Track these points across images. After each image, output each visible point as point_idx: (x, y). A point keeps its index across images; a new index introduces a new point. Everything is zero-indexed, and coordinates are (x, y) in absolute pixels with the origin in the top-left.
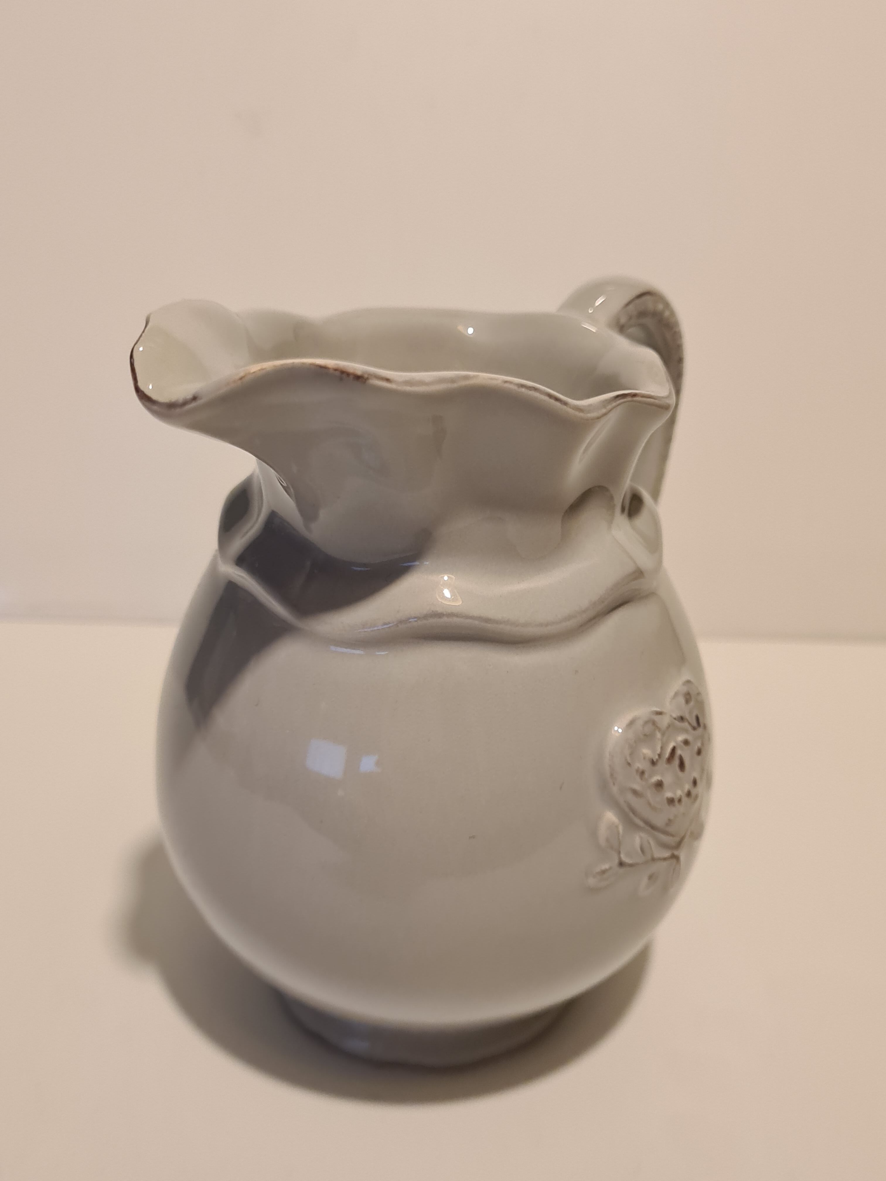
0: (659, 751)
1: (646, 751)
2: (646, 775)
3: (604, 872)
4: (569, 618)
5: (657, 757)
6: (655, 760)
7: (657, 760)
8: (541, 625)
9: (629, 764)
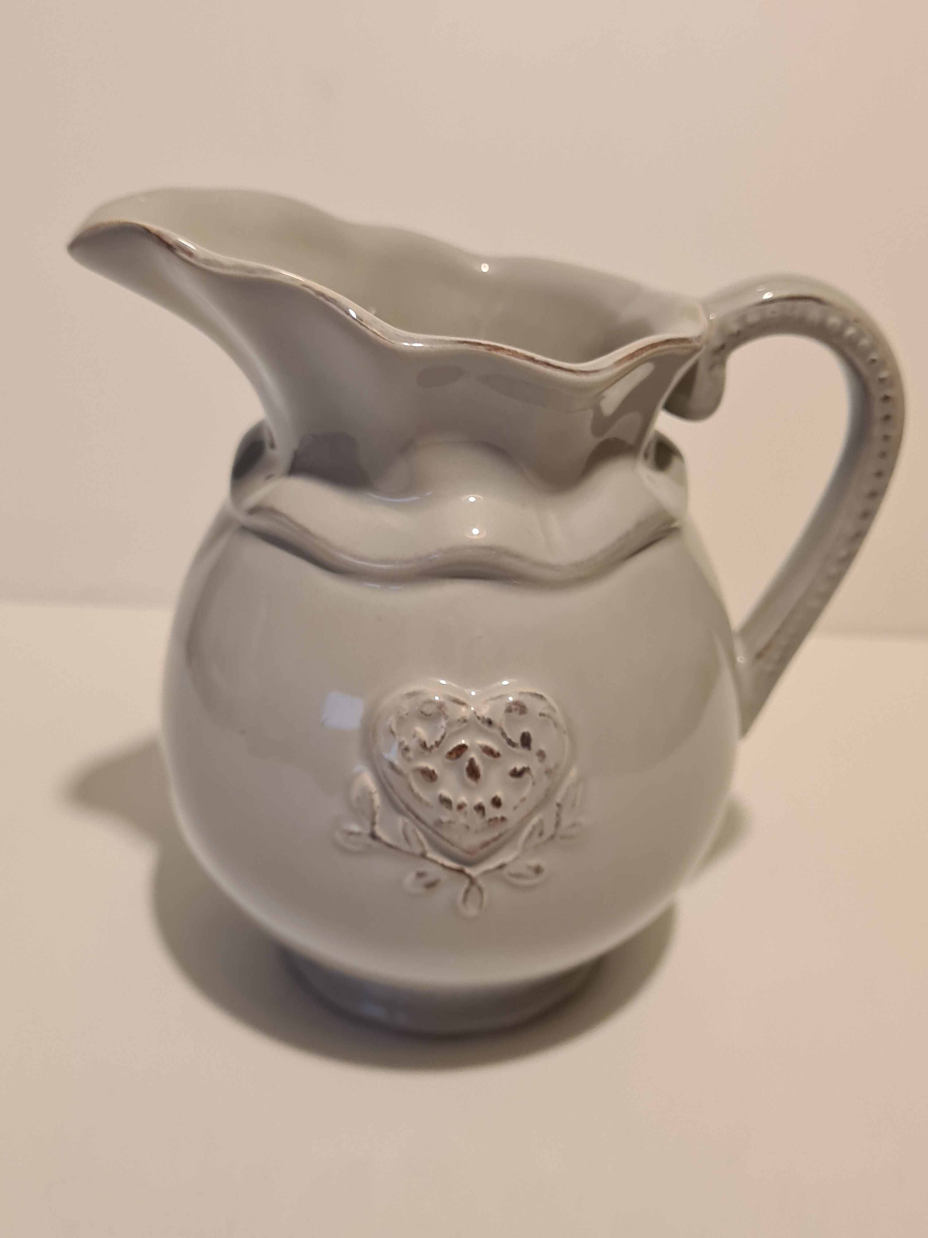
0: (438, 738)
1: (422, 731)
2: (411, 754)
3: (351, 833)
4: (386, 561)
5: (433, 743)
6: (428, 745)
7: (432, 747)
8: (355, 556)
9: (392, 733)
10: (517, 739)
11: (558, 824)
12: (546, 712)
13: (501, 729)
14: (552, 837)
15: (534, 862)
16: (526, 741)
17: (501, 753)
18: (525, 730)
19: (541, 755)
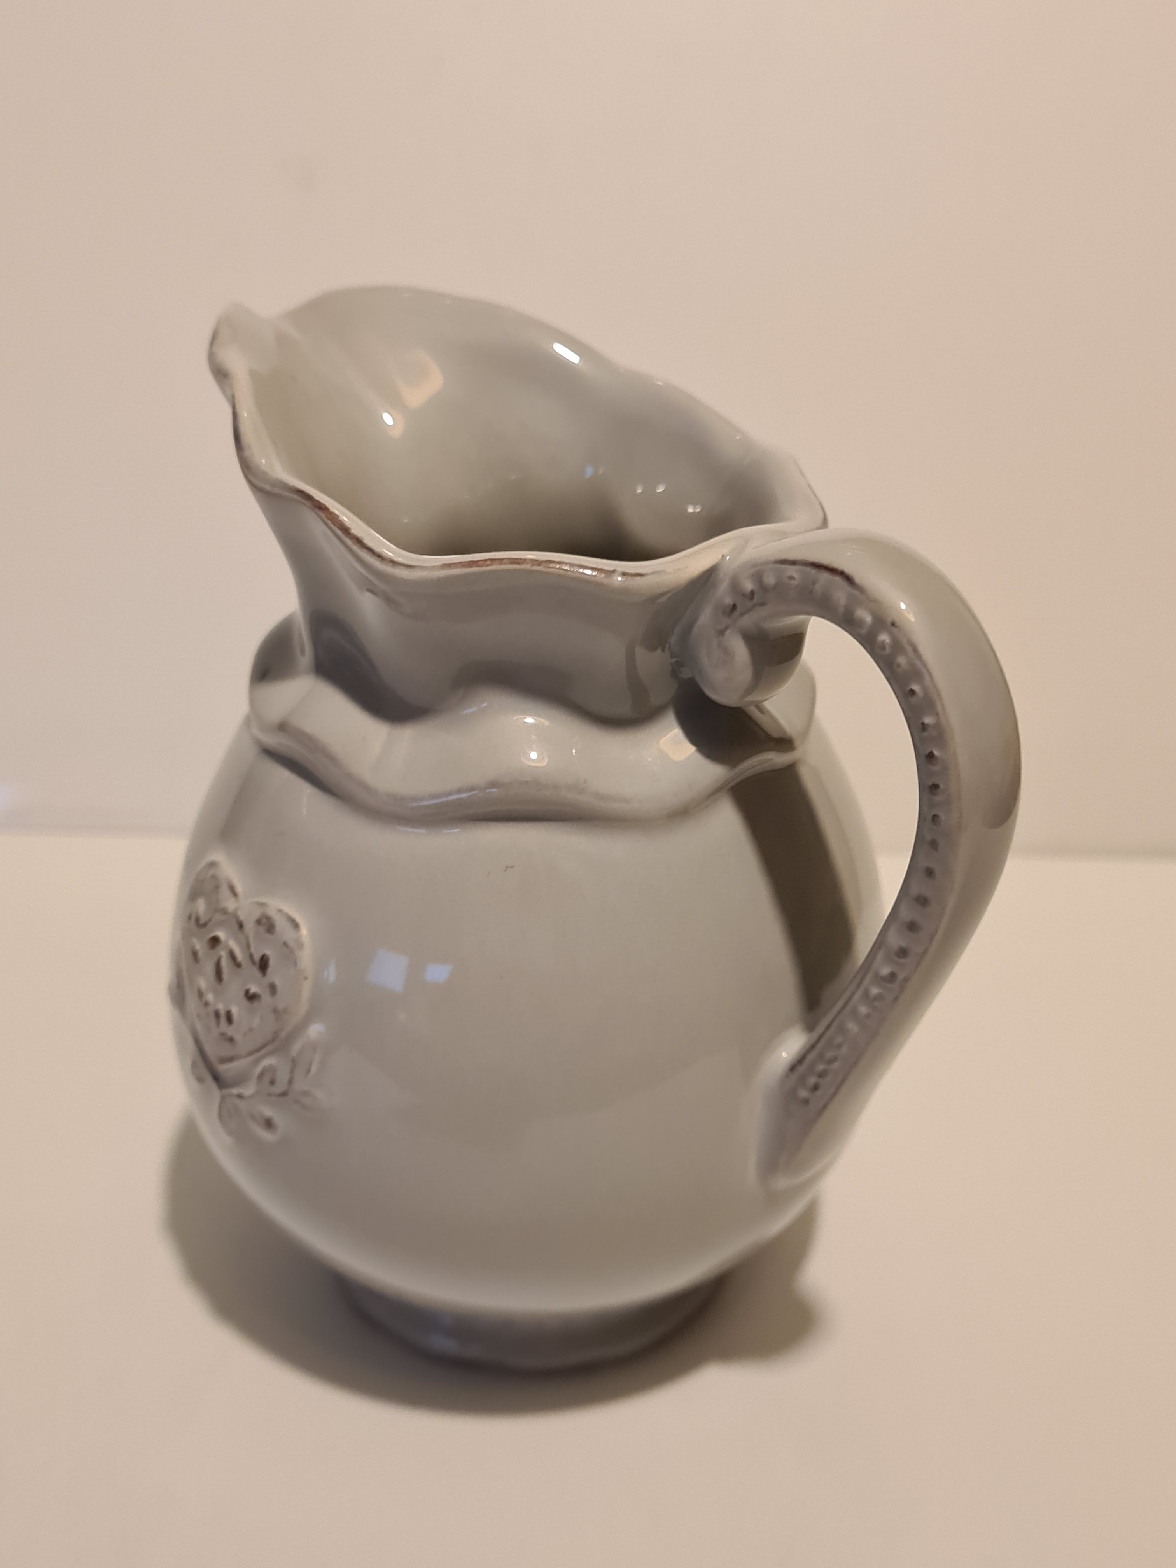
10: (257, 957)
11: (290, 1082)
12: (291, 943)
13: (247, 939)
14: (284, 1094)
15: (268, 1112)
16: (263, 964)
17: (243, 963)
18: (268, 952)
19: (273, 989)
